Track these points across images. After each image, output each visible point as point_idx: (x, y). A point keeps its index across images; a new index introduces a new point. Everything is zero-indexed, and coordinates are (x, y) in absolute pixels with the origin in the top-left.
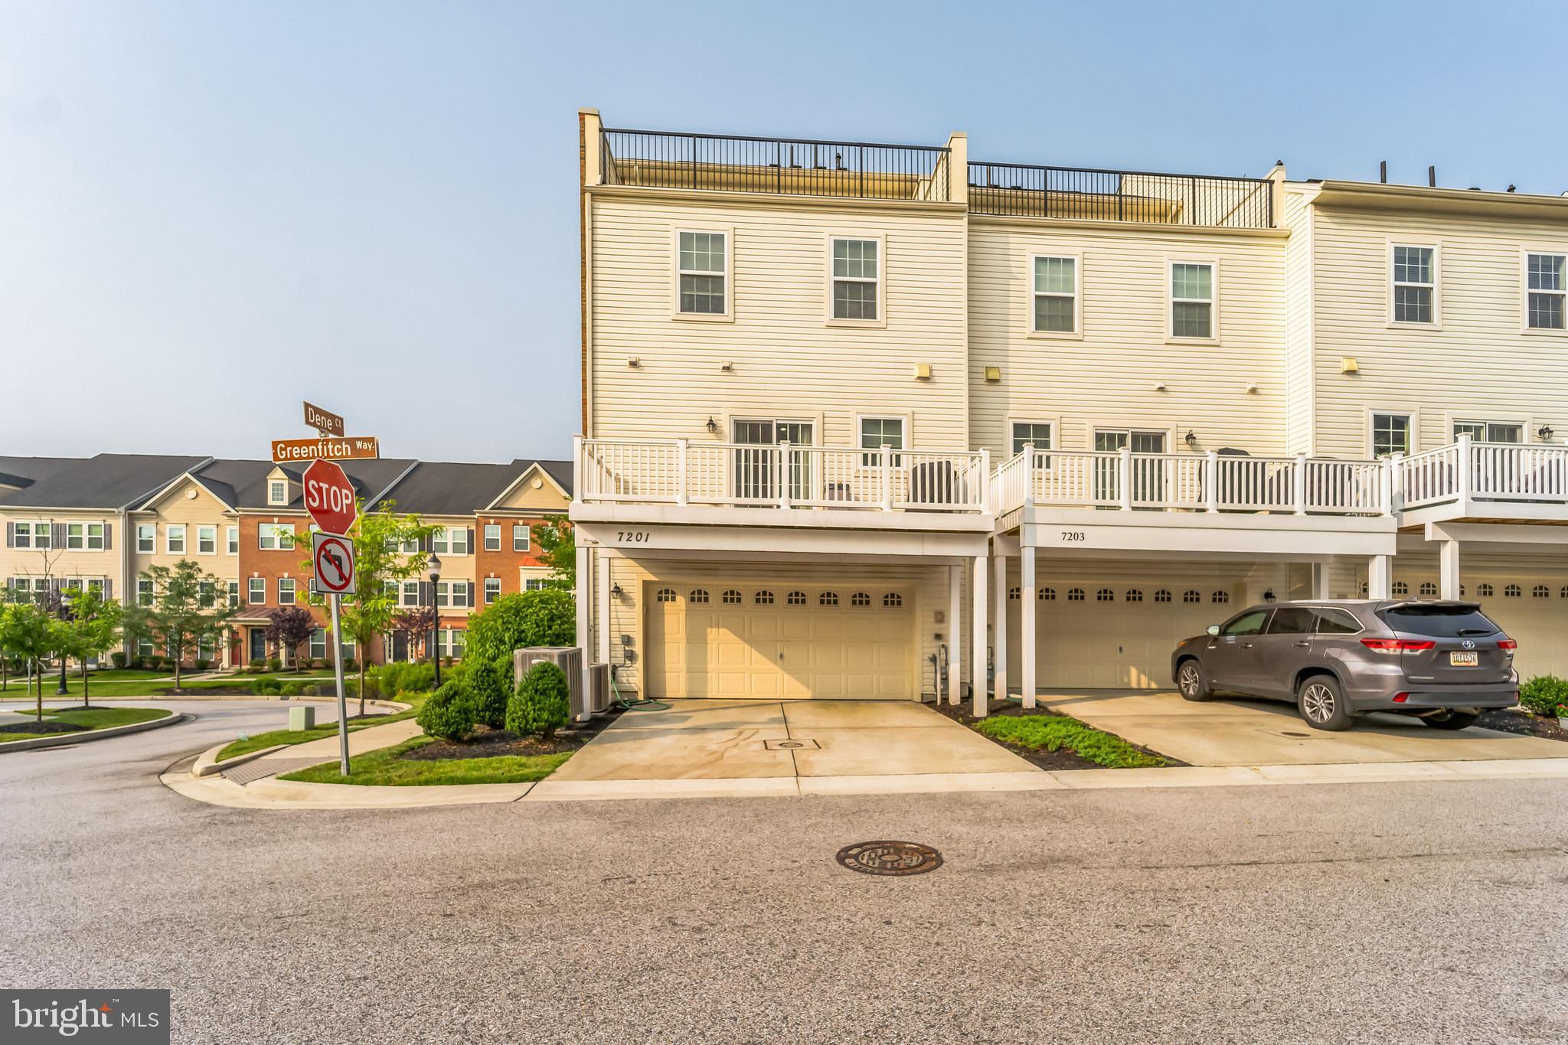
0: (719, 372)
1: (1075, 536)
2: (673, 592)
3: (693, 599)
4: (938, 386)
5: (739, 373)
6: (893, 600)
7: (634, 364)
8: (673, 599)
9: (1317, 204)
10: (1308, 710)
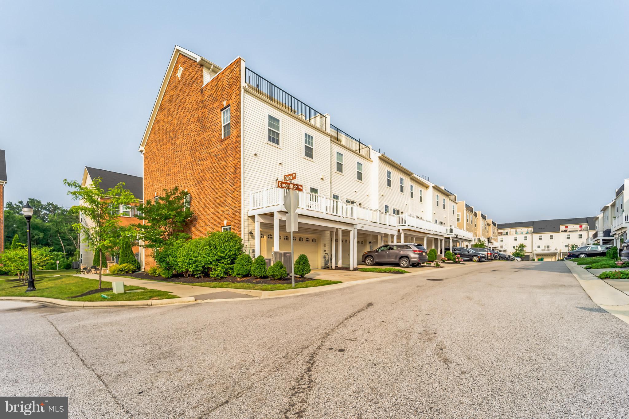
0: (278, 164)
1: (362, 227)
2: (263, 235)
3: (268, 237)
4: (325, 182)
5: (283, 166)
6: (314, 240)
7: (256, 155)
8: (263, 237)
9: (379, 158)
10: (402, 265)
